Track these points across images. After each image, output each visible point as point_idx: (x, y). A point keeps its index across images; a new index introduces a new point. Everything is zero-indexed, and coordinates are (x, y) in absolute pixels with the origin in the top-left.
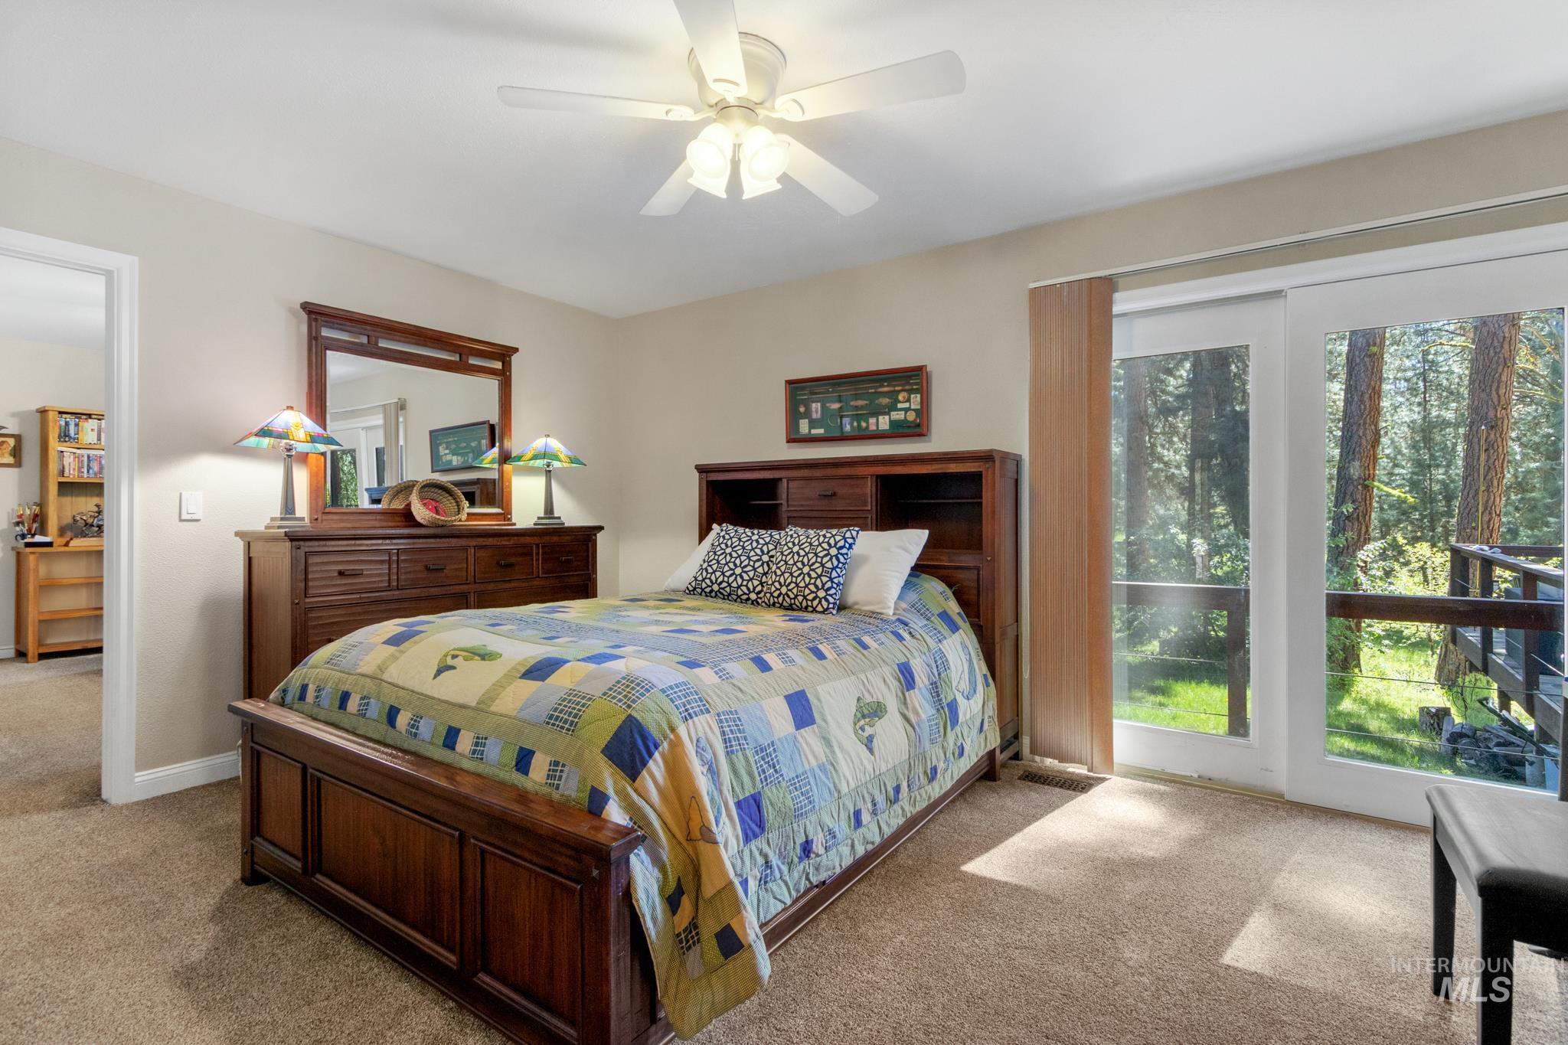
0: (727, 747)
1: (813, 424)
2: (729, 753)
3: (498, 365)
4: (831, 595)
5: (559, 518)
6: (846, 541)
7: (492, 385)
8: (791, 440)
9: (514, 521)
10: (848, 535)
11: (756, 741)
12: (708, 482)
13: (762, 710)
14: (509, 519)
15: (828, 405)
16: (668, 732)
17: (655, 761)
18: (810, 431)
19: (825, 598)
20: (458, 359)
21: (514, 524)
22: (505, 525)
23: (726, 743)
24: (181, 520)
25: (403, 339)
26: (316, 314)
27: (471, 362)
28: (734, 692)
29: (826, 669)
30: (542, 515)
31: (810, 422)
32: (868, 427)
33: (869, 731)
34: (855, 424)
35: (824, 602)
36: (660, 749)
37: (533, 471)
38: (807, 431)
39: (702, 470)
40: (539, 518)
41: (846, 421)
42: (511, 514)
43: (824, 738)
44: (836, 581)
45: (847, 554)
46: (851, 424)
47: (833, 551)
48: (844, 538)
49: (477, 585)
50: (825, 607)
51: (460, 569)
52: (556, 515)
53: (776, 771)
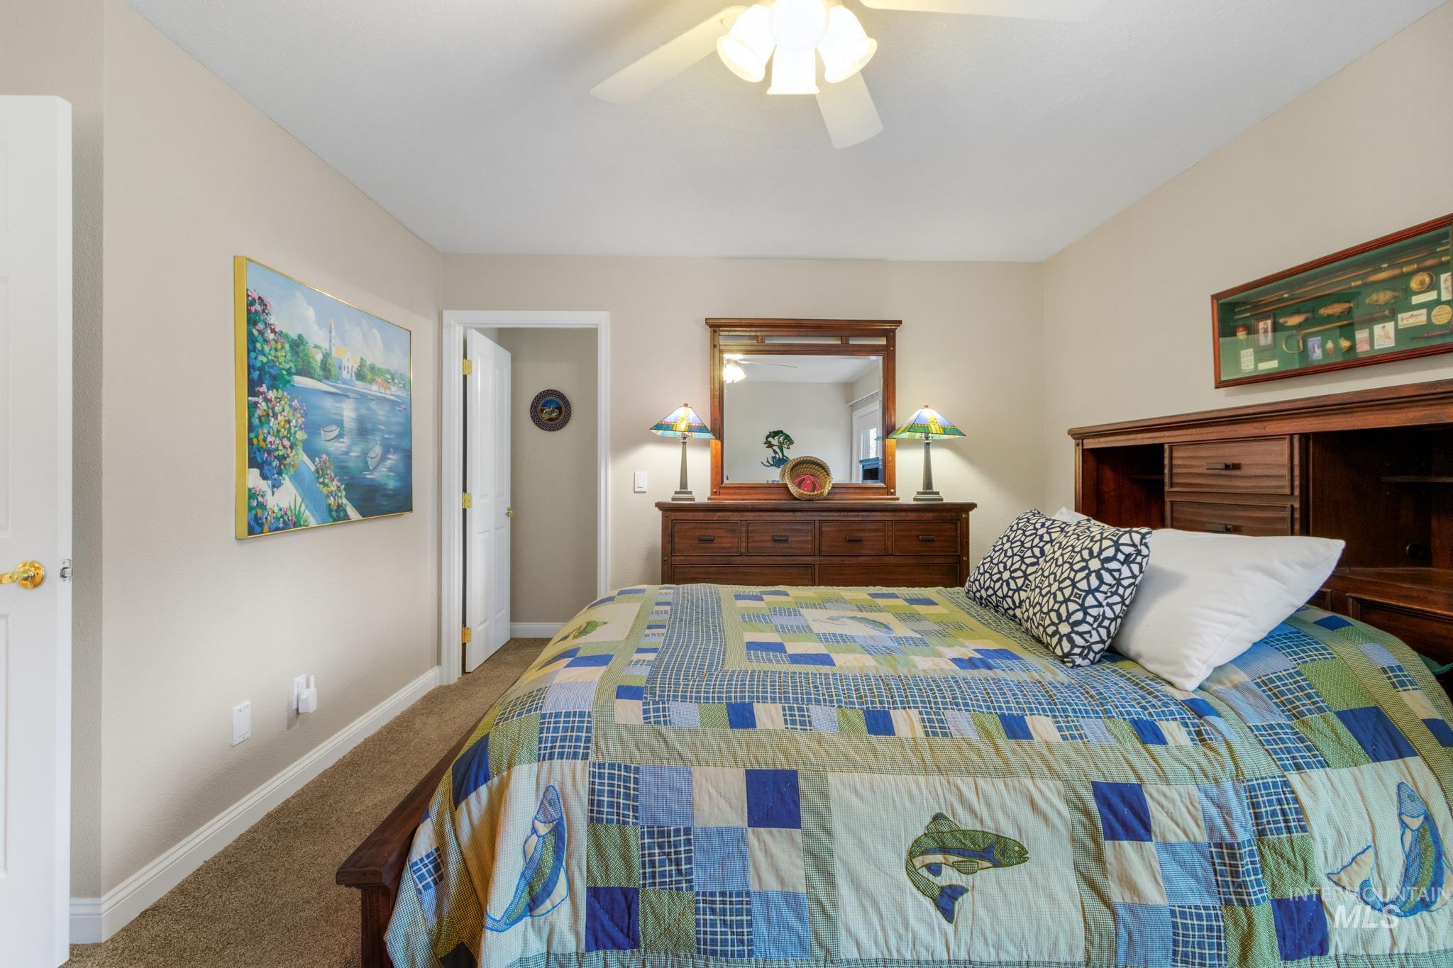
0: (592, 811)
1: (1261, 354)
2: (594, 820)
3: (883, 341)
4: (1081, 634)
5: (938, 493)
6: (1118, 550)
7: (877, 360)
8: (1220, 384)
9: (898, 495)
10: (1125, 539)
11: (654, 817)
12: (1084, 451)
13: (689, 780)
14: (893, 494)
15: (1282, 321)
16: (505, 766)
17: (478, 797)
18: (1256, 366)
19: (1068, 636)
20: (839, 342)
21: (898, 499)
22: (886, 499)
23: (592, 805)
24: (635, 492)
25: (795, 333)
26: (715, 326)
27: (851, 342)
28: (653, 742)
29: (874, 751)
30: (921, 490)
31: (1256, 352)
32: (1352, 348)
33: (950, 876)
34: (1330, 345)
35: (1065, 643)
36: (489, 782)
37: (911, 444)
38: (1252, 367)
39: (1079, 435)
40: (918, 493)
41: (1314, 342)
42: (894, 488)
43: (815, 857)
44: (1094, 612)
45: (1119, 570)
46: (1323, 346)
47: (1095, 564)
48: (1117, 545)
49: (822, 558)
50: (1066, 650)
51: (805, 542)
52: (935, 490)
53: (679, 872)
